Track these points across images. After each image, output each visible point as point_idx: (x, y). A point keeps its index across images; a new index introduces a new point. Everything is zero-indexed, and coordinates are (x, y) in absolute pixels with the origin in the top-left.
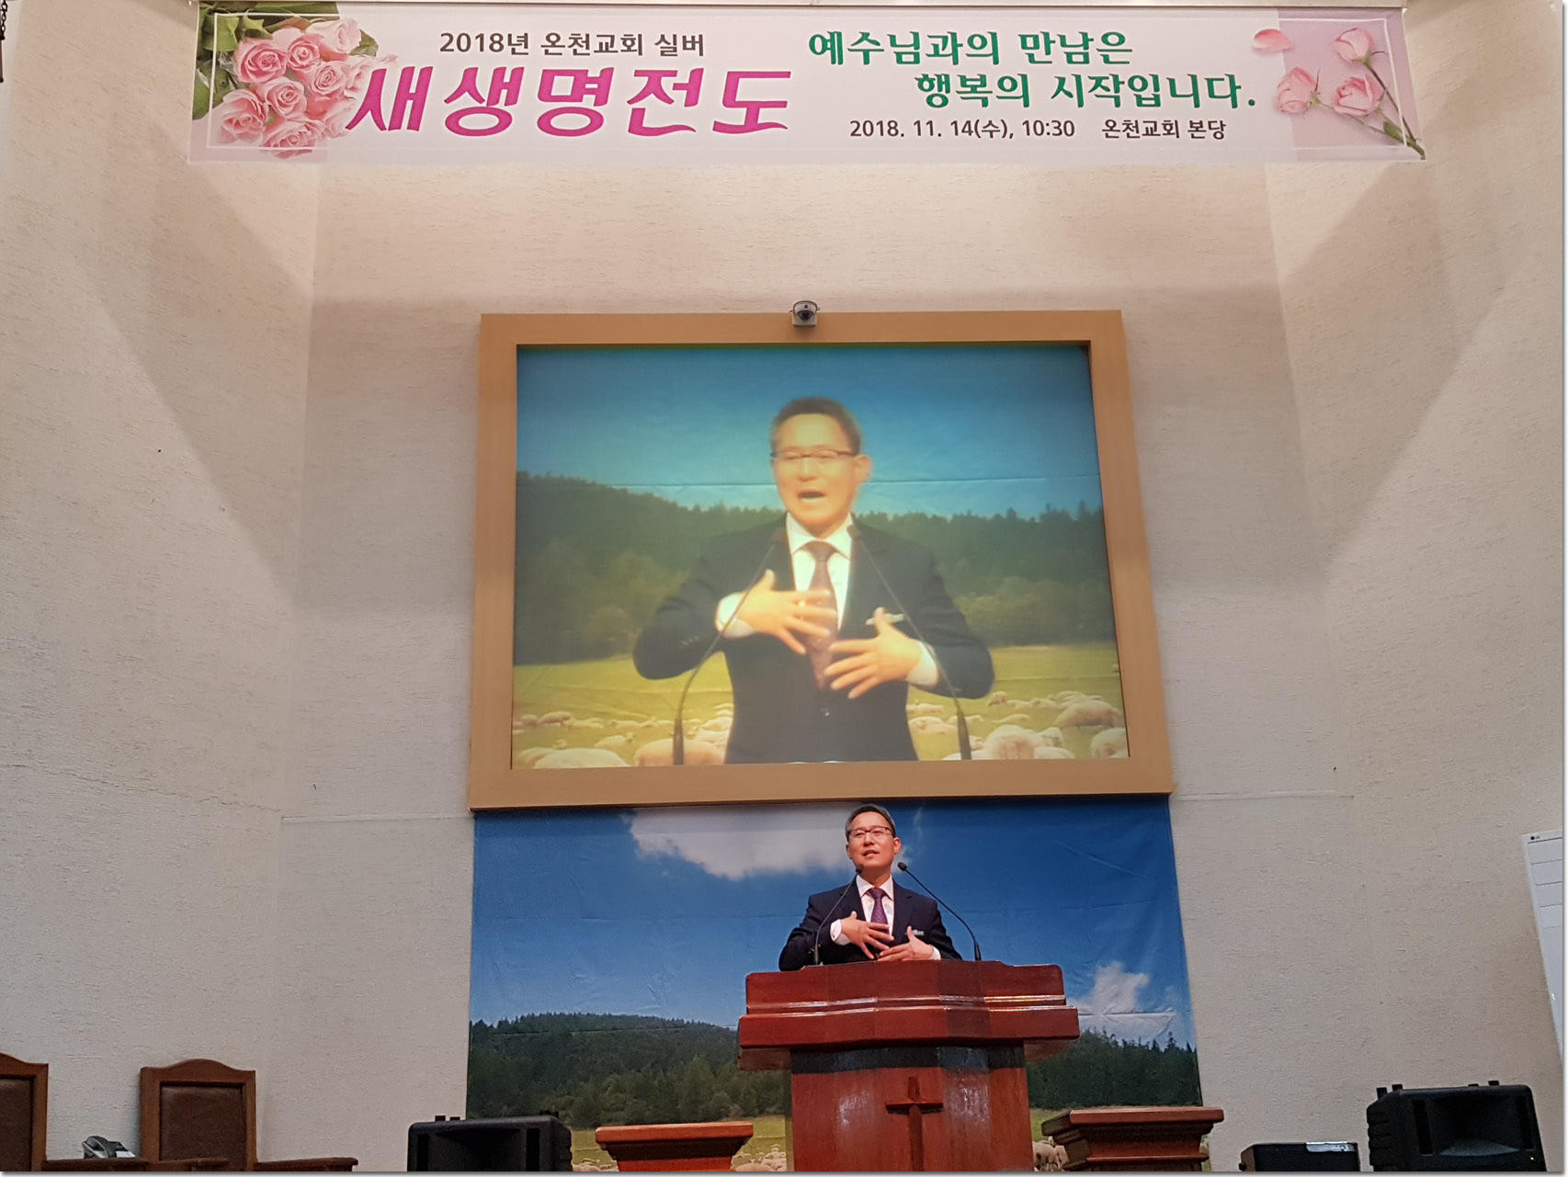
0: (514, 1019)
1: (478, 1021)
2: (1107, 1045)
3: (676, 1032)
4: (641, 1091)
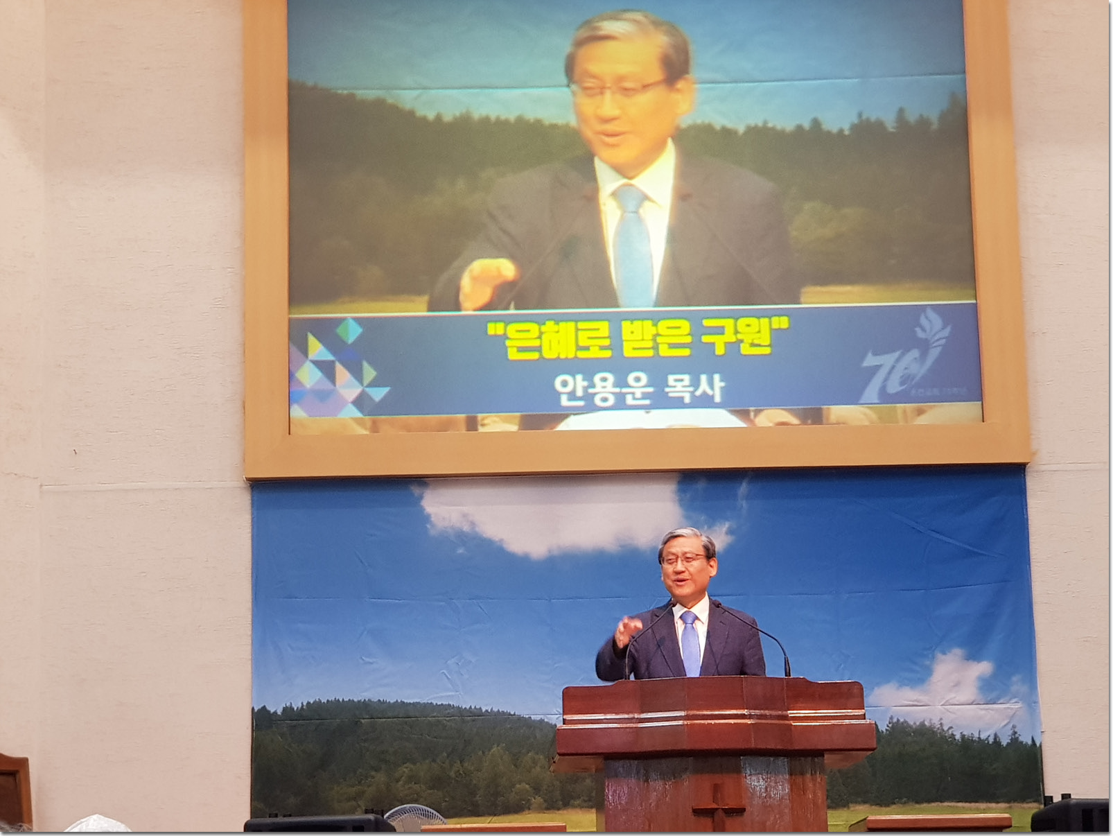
0: (300, 706)
1: (260, 707)
2: (943, 738)
3: (474, 721)
4: (438, 782)
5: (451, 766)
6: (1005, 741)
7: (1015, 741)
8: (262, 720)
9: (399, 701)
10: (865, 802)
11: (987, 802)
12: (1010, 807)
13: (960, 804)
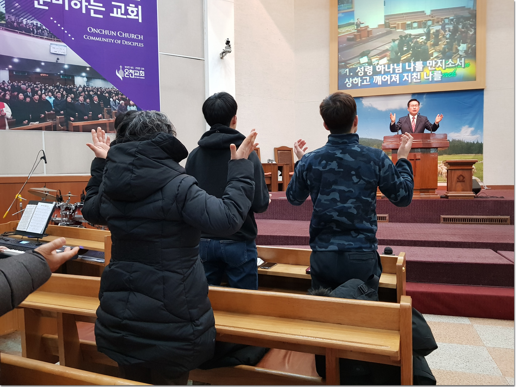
2: (463, 142)
3: (371, 141)
7: (477, 142)
10: (446, 154)
11: (471, 154)
12: (476, 155)
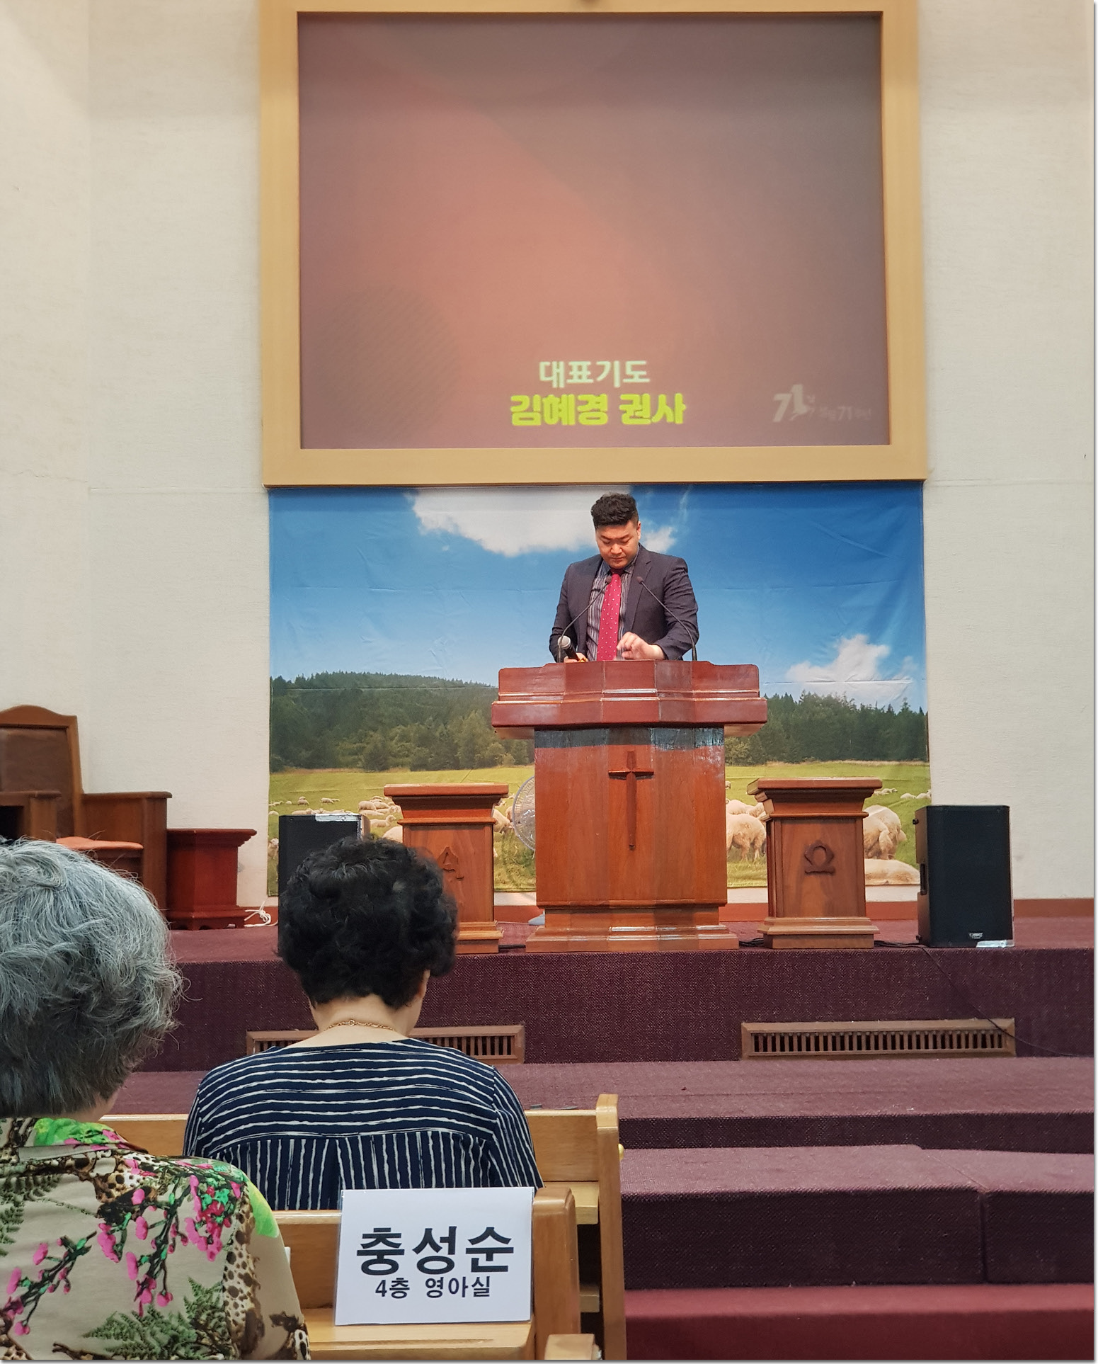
0: (310, 677)
1: (277, 677)
2: (846, 708)
3: (455, 691)
4: (424, 741)
5: (437, 726)
6: (897, 713)
7: (905, 711)
8: (278, 687)
9: (393, 674)
10: (780, 759)
11: (880, 760)
12: (900, 765)
13: (858, 762)
